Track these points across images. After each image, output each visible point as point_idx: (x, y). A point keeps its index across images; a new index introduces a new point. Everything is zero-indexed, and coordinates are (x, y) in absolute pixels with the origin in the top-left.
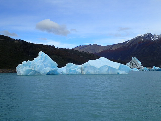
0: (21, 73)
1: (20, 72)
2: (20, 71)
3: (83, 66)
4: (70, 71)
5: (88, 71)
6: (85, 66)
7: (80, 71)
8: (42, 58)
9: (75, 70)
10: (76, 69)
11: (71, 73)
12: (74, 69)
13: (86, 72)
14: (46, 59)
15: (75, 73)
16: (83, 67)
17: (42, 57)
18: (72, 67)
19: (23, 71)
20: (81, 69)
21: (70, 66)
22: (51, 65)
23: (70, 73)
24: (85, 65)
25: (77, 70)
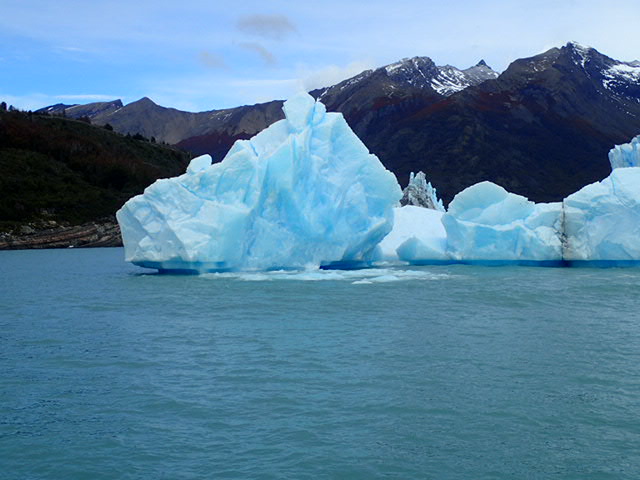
0: (181, 247)
1: (171, 234)
2: (174, 225)
3: (573, 204)
4: (484, 235)
5: (614, 241)
6: (593, 204)
7: (556, 242)
8: (316, 141)
9: (518, 230)
10: (519, 223)
11: (489, 251)
12: (506, 227)
13: (595, 243)
14: (335, 150)
15: (514, 251)
16: (579, 211)
17: (313, 134)
18: (492, 211)
19: (199, 229)
20: (563, 225)
21: (483, 206)
22: (366, 190)
23: (484, 250)
24: (595, 199)
25: (529, 233)
